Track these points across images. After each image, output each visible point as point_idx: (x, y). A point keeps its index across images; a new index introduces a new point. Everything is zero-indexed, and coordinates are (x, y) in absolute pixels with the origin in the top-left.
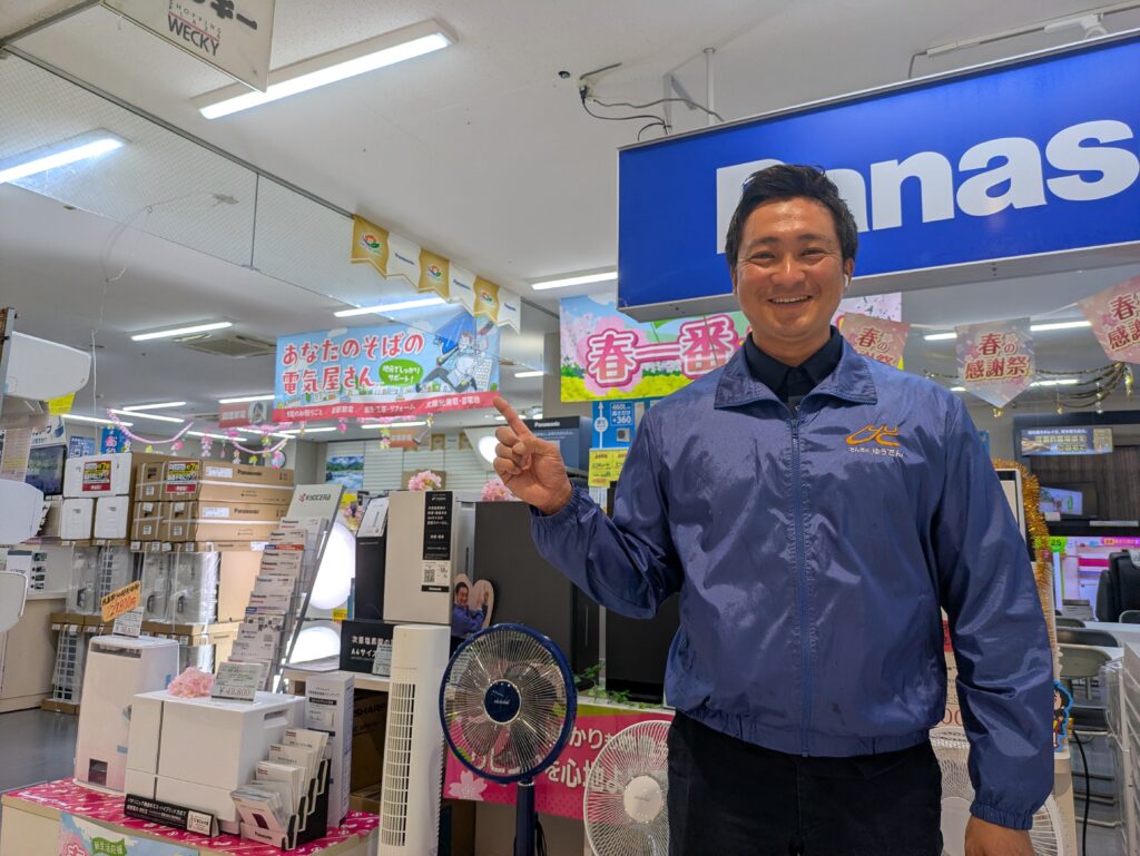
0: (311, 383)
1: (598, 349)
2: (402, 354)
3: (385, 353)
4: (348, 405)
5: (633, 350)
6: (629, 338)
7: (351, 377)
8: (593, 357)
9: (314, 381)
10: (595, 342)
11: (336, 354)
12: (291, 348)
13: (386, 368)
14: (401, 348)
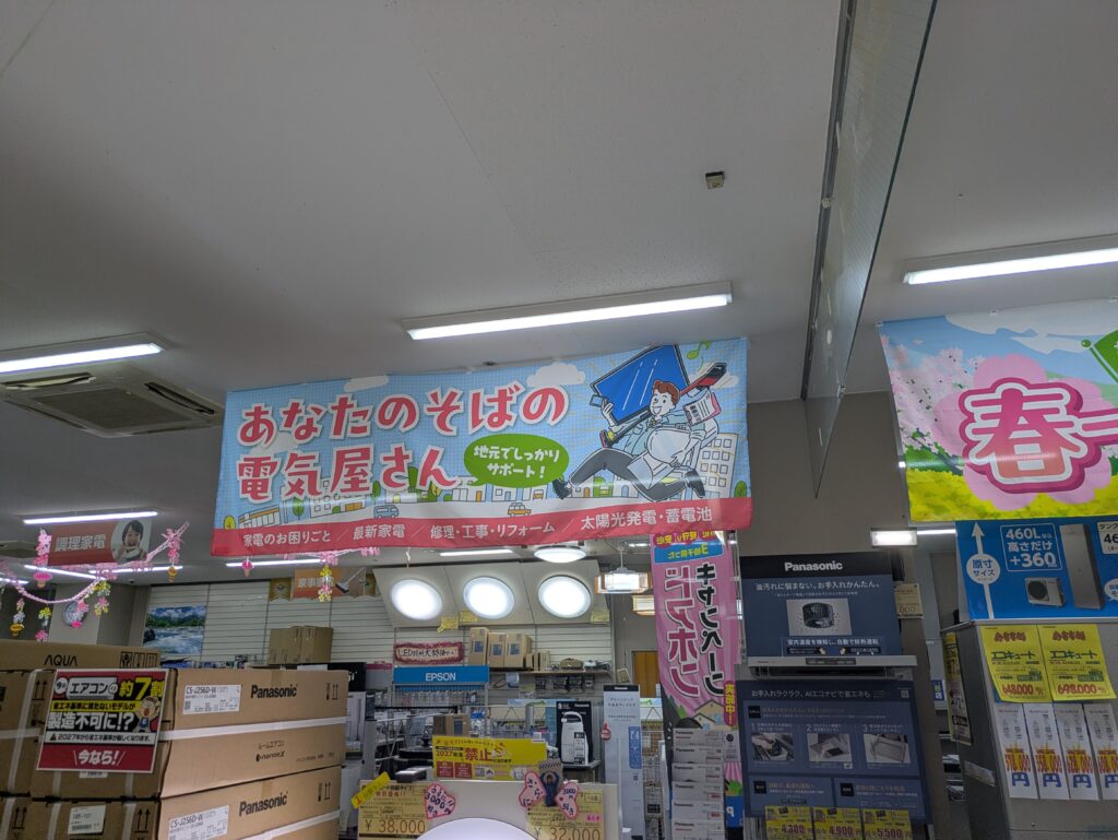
0: (305, 478)
1: (985, 417)
2: (519, 423)
3: (476, 421)
4: (394, 521)
5: (1073, 418)
6: (1059, 397)
7: (400, 468)
8: (975, 431)
9: (312, 475)
10: (975, 404)
11: (362, 422)
12: (258, 412)
13: (481, 451)
14: (515, 412)
